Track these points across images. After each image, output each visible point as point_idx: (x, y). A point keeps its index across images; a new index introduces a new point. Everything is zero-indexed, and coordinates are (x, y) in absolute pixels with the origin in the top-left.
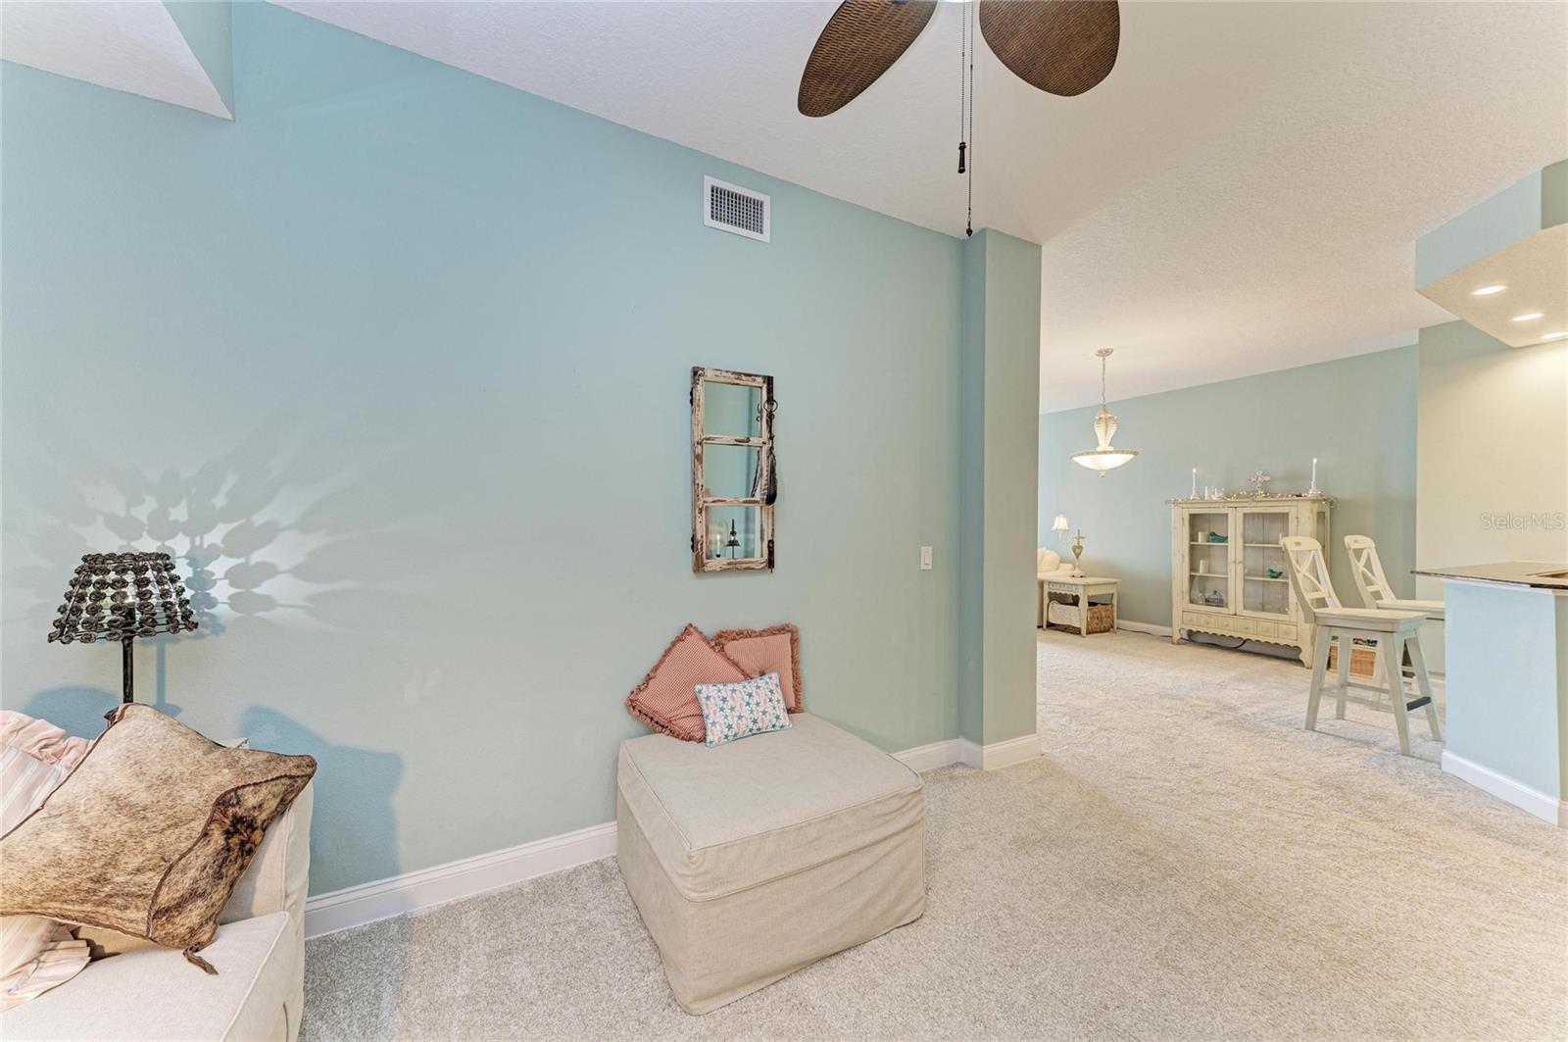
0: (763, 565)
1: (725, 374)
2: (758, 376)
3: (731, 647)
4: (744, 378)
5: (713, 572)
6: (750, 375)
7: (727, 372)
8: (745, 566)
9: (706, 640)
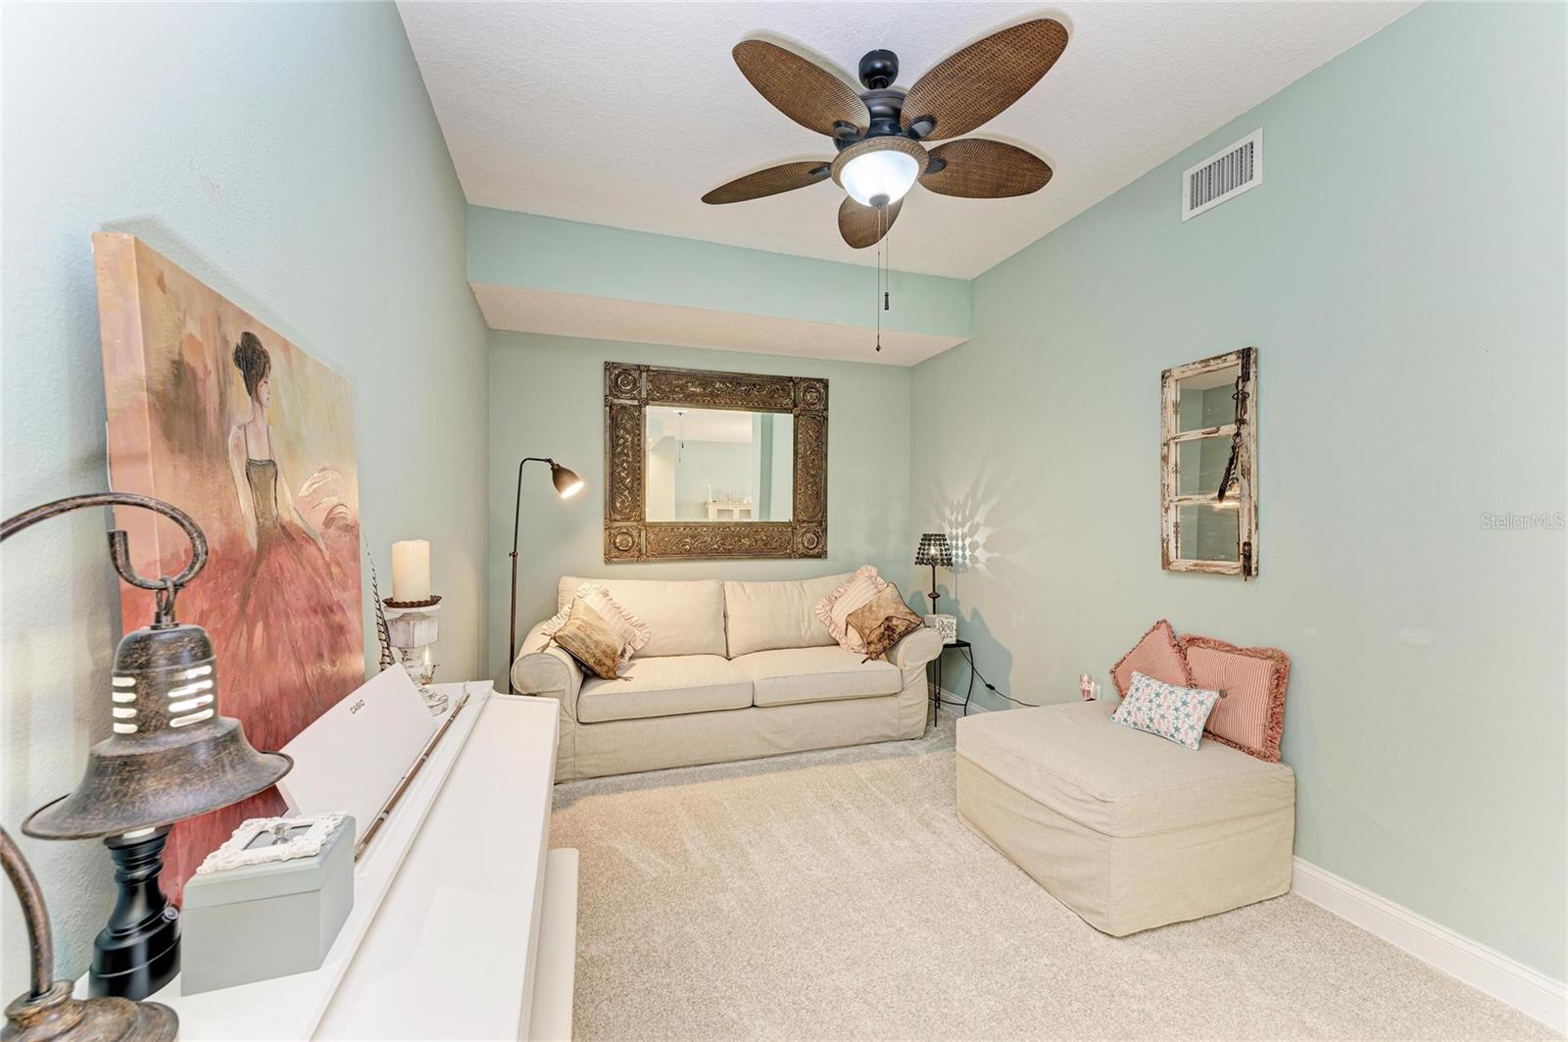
0: (1236, 571)
1: (1191, 367)
2: (1231, 353)
3: (1192, 651)
4: (1212, 362)
5: (1178, 572)
6: (1219, 357)
7: (1194, 364)
8: (1213, 569)
9: (1172, 636)
